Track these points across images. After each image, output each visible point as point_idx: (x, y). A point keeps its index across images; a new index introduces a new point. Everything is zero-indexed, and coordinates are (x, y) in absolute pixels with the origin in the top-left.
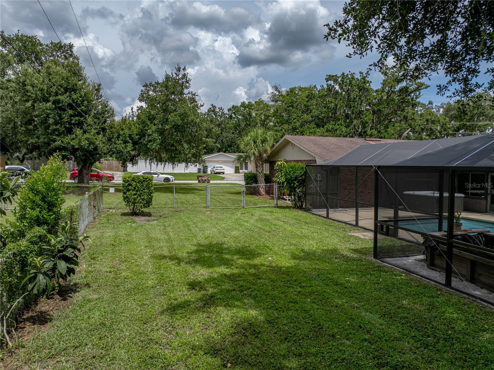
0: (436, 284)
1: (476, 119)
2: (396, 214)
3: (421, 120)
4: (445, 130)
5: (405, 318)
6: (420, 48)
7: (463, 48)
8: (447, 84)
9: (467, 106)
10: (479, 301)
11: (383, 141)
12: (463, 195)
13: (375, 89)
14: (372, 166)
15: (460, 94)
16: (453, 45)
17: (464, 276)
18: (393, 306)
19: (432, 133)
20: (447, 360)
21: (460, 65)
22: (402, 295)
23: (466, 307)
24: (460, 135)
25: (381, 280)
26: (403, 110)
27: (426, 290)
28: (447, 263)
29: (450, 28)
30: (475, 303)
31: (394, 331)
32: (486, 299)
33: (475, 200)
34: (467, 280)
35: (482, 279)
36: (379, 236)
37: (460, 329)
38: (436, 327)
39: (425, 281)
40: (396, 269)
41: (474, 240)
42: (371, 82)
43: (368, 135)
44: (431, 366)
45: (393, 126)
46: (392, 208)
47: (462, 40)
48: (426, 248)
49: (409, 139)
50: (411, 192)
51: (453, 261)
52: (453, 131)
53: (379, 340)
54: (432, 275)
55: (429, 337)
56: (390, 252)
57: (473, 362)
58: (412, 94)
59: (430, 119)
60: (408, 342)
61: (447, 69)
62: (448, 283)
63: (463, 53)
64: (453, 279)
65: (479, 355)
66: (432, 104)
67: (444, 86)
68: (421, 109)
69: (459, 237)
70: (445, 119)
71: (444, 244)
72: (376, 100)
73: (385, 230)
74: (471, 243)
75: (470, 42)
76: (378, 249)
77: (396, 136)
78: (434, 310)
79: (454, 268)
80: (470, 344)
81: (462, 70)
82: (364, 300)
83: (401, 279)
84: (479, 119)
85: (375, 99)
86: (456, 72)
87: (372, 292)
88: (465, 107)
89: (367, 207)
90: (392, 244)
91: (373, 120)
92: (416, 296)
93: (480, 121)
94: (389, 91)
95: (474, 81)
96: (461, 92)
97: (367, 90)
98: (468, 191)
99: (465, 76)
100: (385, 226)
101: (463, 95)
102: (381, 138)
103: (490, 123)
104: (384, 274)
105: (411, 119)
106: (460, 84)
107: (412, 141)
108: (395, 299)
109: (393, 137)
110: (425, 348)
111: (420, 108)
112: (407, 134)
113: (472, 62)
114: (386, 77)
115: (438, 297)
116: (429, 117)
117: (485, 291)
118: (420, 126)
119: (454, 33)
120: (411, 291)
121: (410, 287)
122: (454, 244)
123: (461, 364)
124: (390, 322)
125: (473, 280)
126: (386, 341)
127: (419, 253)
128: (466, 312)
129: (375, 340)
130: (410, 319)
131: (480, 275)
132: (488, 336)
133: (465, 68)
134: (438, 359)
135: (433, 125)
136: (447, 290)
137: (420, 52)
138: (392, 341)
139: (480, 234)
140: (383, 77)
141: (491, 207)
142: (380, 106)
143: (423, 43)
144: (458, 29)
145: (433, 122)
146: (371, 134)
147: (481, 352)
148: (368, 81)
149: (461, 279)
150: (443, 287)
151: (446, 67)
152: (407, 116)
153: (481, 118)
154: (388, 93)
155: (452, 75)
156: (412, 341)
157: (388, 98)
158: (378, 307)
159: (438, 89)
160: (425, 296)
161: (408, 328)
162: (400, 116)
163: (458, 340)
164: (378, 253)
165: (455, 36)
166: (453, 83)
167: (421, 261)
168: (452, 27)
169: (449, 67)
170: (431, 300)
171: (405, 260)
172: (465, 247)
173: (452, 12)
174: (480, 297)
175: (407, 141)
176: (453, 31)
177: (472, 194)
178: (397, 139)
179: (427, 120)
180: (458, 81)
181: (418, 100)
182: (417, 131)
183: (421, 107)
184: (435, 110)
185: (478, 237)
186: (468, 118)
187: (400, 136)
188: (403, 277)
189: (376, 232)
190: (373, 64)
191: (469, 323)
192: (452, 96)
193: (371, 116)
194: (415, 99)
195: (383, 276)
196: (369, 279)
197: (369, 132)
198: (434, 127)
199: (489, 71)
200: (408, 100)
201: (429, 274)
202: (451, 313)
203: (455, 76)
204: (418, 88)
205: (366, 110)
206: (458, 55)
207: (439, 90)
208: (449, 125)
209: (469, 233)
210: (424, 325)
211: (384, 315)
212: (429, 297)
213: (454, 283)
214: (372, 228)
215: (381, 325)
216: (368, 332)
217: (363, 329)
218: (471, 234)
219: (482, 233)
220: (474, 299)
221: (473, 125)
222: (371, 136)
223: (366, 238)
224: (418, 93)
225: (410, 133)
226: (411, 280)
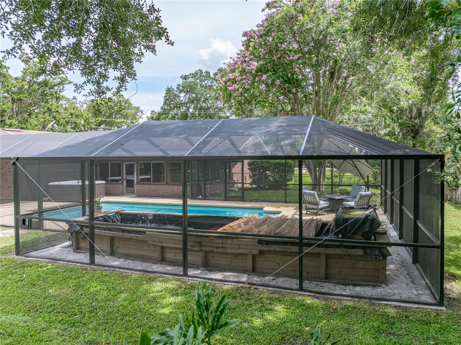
0: (81, 265)
1: (114, 117)
2: (40, 205)
3: (65, 113)
4: (88, 124)
5: (51, 306)
6: (57, 46)
7: (95, 55)
8: (83, 84)
9: (101, 105)
10: (117, 269)
11: (25, 132)
12: (104, 182)
13: (14, 76)
14: (10, 158)
15: (94, 94)
16: (87, 50)
17: (104, 252)
18: (39, 298)
19: (76, 126)
20: (92, 329)
21: (93, 69)
22: (48, 285)
23: (107, 277)
24: (101, 130)
25: (25, 276)
26: (47, 102)
27: (73, 273)
28: (90, 244)
29: (84, 35)
30: (115, 272)
31: (40, 323)
32: (123, 266)
33: (114, 185)
34: (108, 255)
35: (120, 250)
36: (21, 232)
37: (103, 297)
38: (82, 304)
39: (71, 265)
40: (41, 261)
41: (112, 219)
42: (9, 68)
43: (6, 125)
44: (78, 341)
45: (36, 117)
46: (36, 201)
47: (94, 47)
48: (72, 233)
49: (54, 131)
50: (57, 183)
51: (95, 240)
52: (96, 126)
53: (23, 338)
54: (78, 257)
55: (75, 315)
56: (35, 245)
57: (113, 322)
58: (56, 88)
59: (74, 113)
60: (56, 328)
61: (82, 70)
62: (92, 262)
63: (95, 59)
64: (96, 257)
65: (117, 313)
66: (76, 99)
67: (80, 85)
68: (66, 102)
69: (100, 218)
70: (88, 114)
71: (87, 227)
72: (16, 88)
73: (27, 223)
74: (110, 222)
75: (100, 51)
76: (21, 245)
77: (41, 128)
78: (80, 290)
79: (96, 247)
80: (110, 308)
81: (95, 74)
82: (4, 303)
83: (47, 269)
84: (117, 117)
85: (14, 87)
86: (89, 74)
87: (14, 292)
88: (99, 106)
89: (8, 202)
90: (37, 237)
91: (12, 109)
92: (63, 281)
93: (117, 119)
94: (31, 81)
95: (105, 84)
96: (95, 92)
97: (4, 76)
98: (108, 178)
99: (97, 79)
100: (27, 220)
101: (97, 96)
102: (23, 128)
103: (125, 121)
104: (29, 268)
105: (56, 112)
106: (94, 85)
107: (57, 133)
108: (40, 291)
109: (37, 128)
110: (72, 327)
111: (64, 102)
112: (53, 125)
113: (103, 68)
114: (27, 66)
115: (84, 276)
116: (73, 111)
117: (122, 260)
118: (64, 119)
119: (87, 39)
120: (57, 278)
121: (57, 275)
122: (95, 226)
123: (103, 327)
124: (37, 316)
125: (112, 253)
126: (31, 336)
127: (65, 239)
128: (107, 282)
129: (19, 341)
130: (57, 305)
131: (118, 247)
132: (124, 296)
133: (97, 72)
134: (84, 332)
135: (76, 119)
136: (91, 268)
137: (58, 50)
138: (38, 333)
139: (117, 213)
140: (23, 66)
141: (126, 190)
142: (21, 95)
143: (59, 41)
144: (91, 38)
145: (77, 116)
146: (10, 124)
147: (119, 311)
148: (5, 67)
149: (103, 255)
150: (88, 266)
151: (81, 68)
152: (51, 109)
153: (118, 116)
154: (29, 82)
155: (86, 76)
156: (59, 325)
157: (29, 87)
158: (21, 305)
159: (75, 87)
160: (71, 279)
161: (55, 314)
162: (44, 108)
163: (101, 308)
164: (21, 249)
165: (88, 43)
166: (88, 84)
167: (68, 247)
168: (86, 34)
169: (84, 69)
170: (77, 281)
171: (52, 250)
172: (105, 226)
173: (85, 21)
174: (118, 266)
175: (51, 133)
176: (86, 38)
177: (112, 181)
178: (42, 130)
179: (71, 114)
180: (92, 82)
181: (62, 94)
182: (62, 124)
183: (66, 101)
184: (78, 105)
185: (116, 216)
186: (108, 115)
187: (44, 128)
188: (49, 267)
189: (17, 228)
190: (5, 50)
191: (110, 291)
192: (88, 95)
193: (10, 104)
194: (58, 93)
195: (28, 271)
196: (10, 279)
197: (8, 122)
198: (78, 121)
199: (116, 78)
200: (52, 92)
201: (75, 258)
202: (95, 287)
203: (89, 78)
204: (62, 82)
205: (3, 97)
206: (91, 60)
207: (75, 89)
208: (92, 120)
209: (108, 214)
210: (71, 306)
211: (29, 310)
212: (75, 279)
213: (98, 260)
214: (13, 224)
215: (25, 322)
216: (10, 335)
217: (4, 335)
218: (109, 215)
219: (119, 212)
220: (114, 269)
221: (111, 121)
222: (11, 125)
223: (6, 236)
224: (62, 87)
225: (55, 125)
226: (58, 267)
